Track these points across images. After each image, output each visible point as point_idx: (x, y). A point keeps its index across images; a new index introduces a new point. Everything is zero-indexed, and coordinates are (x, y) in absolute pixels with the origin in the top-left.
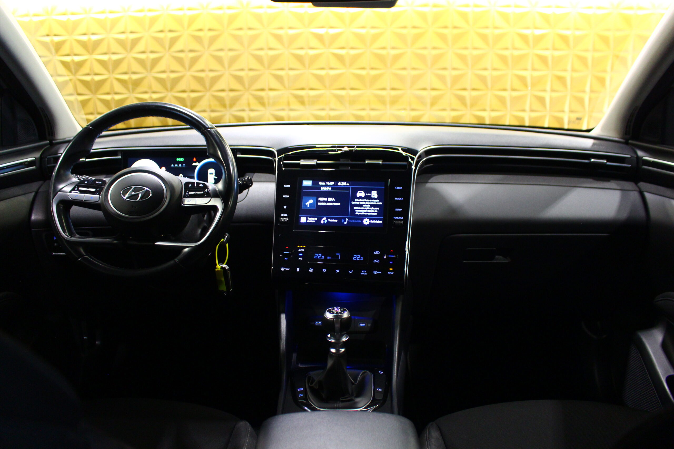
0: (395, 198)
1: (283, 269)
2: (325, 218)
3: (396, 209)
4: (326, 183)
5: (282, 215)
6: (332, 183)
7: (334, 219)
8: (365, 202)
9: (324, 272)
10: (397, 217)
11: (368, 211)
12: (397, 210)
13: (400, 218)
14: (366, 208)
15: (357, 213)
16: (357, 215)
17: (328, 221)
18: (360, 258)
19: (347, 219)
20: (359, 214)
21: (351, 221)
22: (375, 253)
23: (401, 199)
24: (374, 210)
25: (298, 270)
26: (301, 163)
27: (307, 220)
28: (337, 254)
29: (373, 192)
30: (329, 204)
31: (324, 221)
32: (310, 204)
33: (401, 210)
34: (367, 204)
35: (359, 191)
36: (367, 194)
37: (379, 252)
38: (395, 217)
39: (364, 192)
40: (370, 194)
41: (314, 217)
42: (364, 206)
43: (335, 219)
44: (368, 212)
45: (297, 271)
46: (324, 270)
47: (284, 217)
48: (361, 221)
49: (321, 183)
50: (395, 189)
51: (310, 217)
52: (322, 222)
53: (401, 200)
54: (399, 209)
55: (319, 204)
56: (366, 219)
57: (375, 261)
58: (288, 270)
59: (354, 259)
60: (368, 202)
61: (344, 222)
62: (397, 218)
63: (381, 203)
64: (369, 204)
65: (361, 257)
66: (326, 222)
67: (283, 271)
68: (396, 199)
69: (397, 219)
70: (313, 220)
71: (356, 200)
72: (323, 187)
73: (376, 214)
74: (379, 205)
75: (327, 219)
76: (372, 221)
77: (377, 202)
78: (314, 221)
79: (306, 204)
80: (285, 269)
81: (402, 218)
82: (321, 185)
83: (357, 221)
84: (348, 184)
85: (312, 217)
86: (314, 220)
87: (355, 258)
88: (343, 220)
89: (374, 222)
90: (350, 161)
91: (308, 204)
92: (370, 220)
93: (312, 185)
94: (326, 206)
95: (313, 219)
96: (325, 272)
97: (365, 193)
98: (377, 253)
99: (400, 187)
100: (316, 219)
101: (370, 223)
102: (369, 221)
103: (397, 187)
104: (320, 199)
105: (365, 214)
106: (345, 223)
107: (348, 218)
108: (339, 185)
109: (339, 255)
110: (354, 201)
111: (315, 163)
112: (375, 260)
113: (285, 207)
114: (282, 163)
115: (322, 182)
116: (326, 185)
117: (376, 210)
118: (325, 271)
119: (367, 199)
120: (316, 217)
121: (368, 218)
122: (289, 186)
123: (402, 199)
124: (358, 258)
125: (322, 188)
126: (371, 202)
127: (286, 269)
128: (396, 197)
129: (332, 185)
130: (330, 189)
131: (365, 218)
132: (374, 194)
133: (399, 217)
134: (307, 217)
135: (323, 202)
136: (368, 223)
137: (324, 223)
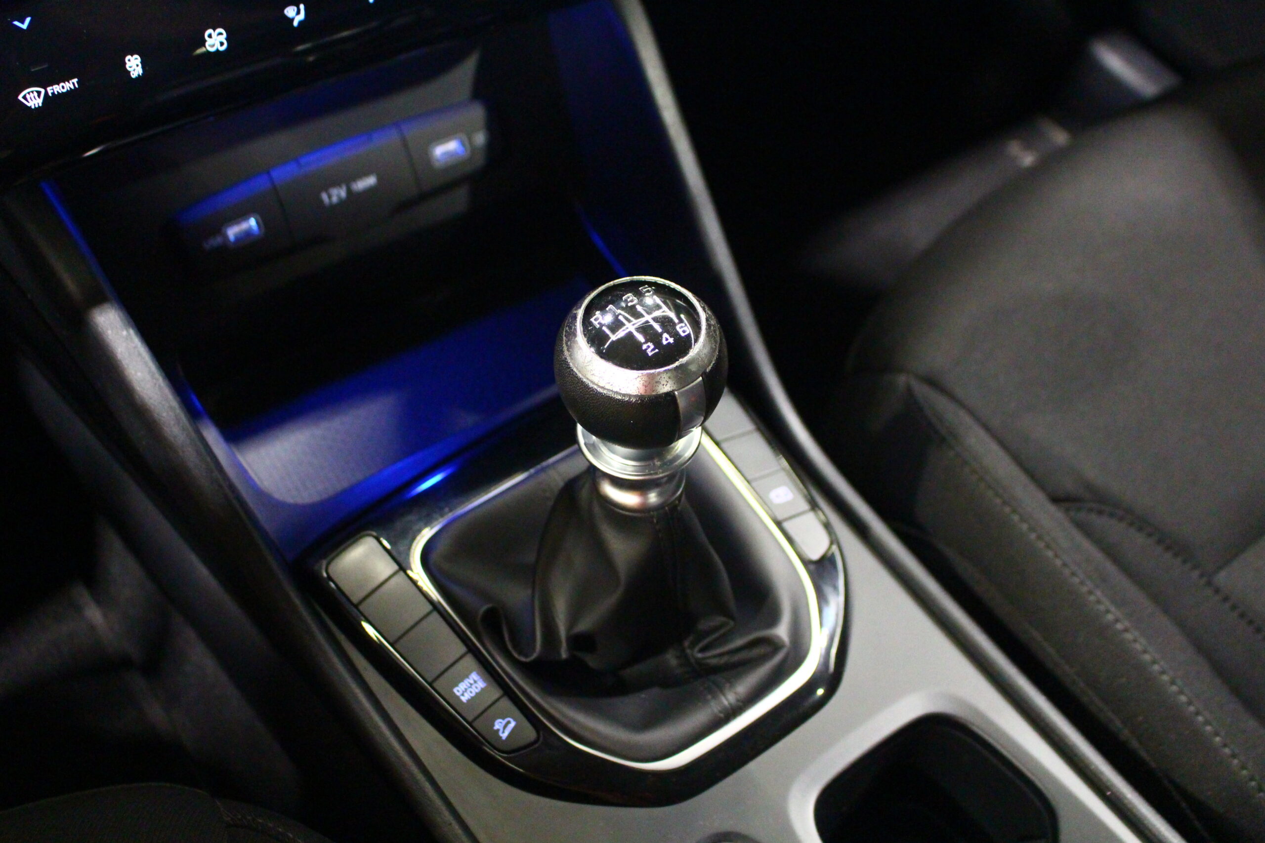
1: (32, 98)
9: (295, 23)
25: (134, 65)
45: (134, 75)
46: (290, 12)
58: (70, 92)
67: (38, 109)
80: (50, 90)
96: (300, 23)
118: (302, 16)
127: (57, 89)
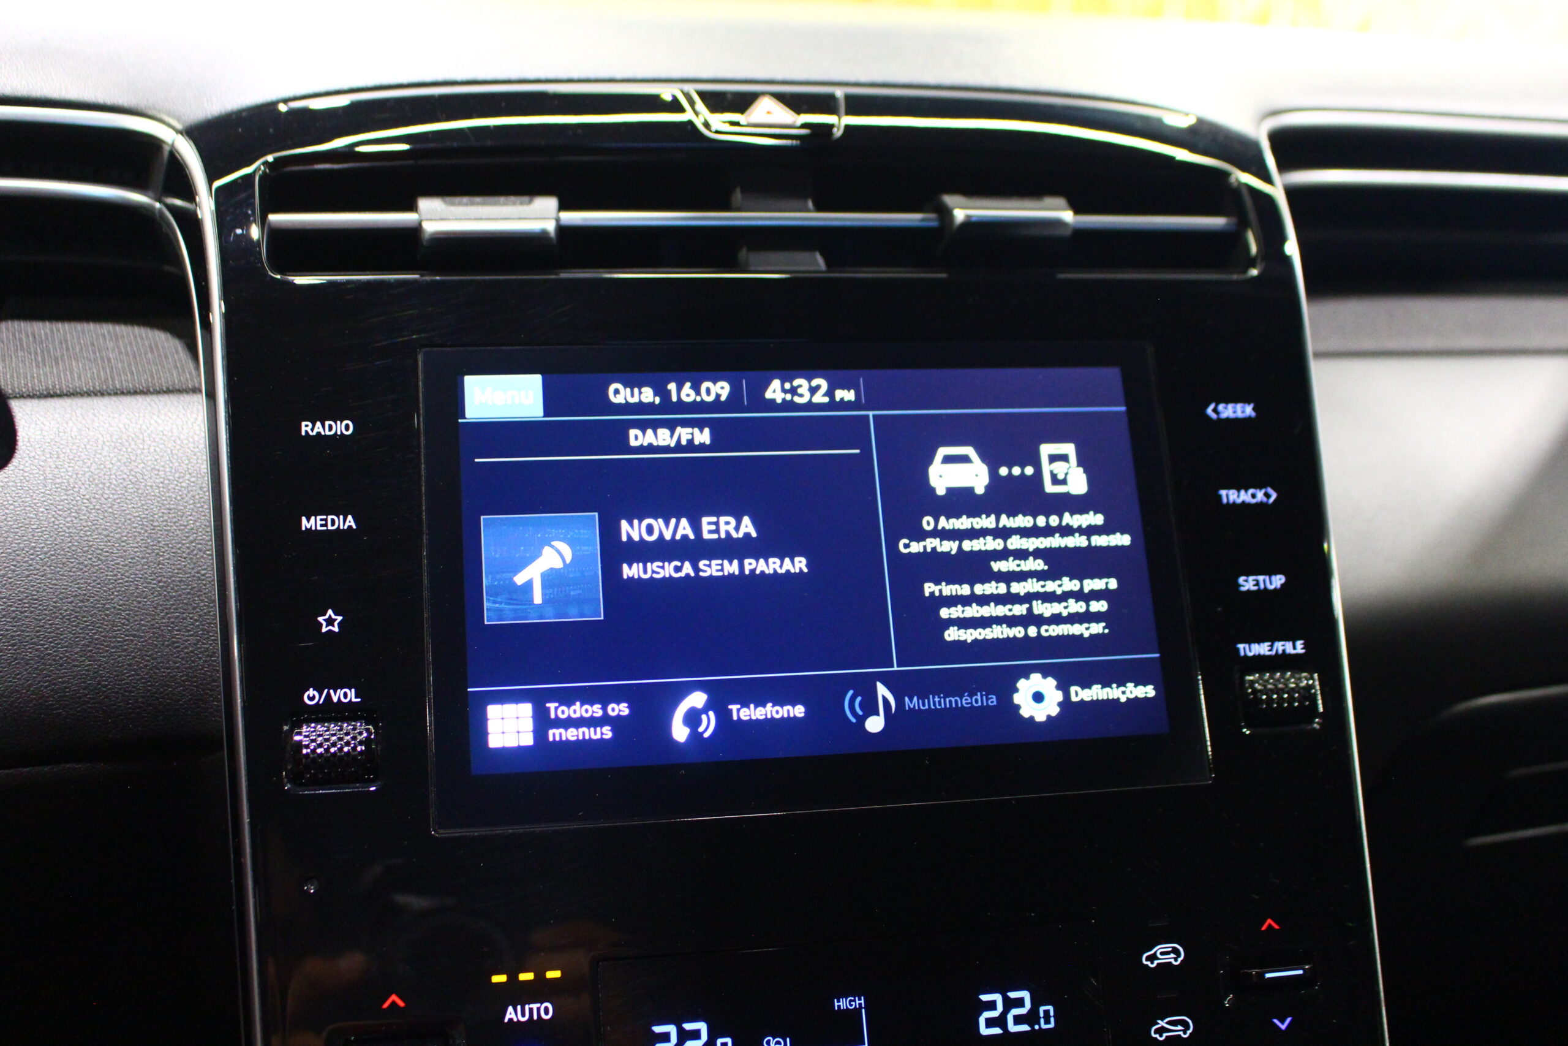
0: (1223, 493)
2: (697, 699)
3: (1241, 580)
4: (664, 394)
5: (312, 696)
6: (721, 389)
7: (780, 702)
8: (1003, 533)
10: (1259, 641)
11: (1042, 609)
12: (1247, 584)
13: (1279, 646)
14: (1018, 588)
15: (952, 634)
16: (961, 649)
17: (724, 717)
18: (1031, 1018)
19: (882, 690)
20: (969, 635)
21: (912, 703)
22: (1152, 958)
23: (1260, 495)
24: (1079, 596)
26: (430, 227)
27: (543, 722)
28: (842, 1004)
29: (1046, 450)
30: (711, 568)
31: (693, 718)
32: (550, 579)
33: (1278, 581)
34: (1021, 554)
35: (943, 451)
36: (1003, 471)
37: (1175, 951)
38: (1249, 641)
39: (984, 458)
40: (1029, 471)
41: (604, 697)
42: (997, 566)
43: (781, 694)
44: (1039, 621)
47: (329, 713)
48: (993, 700)
49: (619, 394)
50: (1208, 418)
51: (566, 698)
52: (680, 732)
53: (1261, 505)
54: (1261, 578)
55: (632, 571)
56: (1036, 677)
57: (1161, 1031)
59: (984, 1031)
60: (1024, 533)
61: (862, 720)
62: (1261, 649)
63: (1122, 540)
64: (1038, 553)
65: (1035, 1004)
66: (708, 725)
68: (1231, 496)
69: (1260, 664)
70: (592, 722)
71: (928, 523)
72: (643, 426)
73: (1097, 628)
74: (1108, 548)
75: (718, 703)
76: (1080, 694)
77: (1090, 531)
78: (607, 732)
79: (520, 579)
81: (1299, 648)
82: (627, 408)
83: (965, 701)
84: (846, 395)
85: (588, 697)
86: (605, 720)
87: (990, 1023)
88: (850, 703)
89: (1096, 693)
90: (810, 204)
91: (531, 574)
92: (1063, 687)
93: (549, 407)
94: (696, 583)
95: (596, 710)
97: (992, 461)
98: (1164, 959)
99: (1239, 406)
100: (622, 709)
101: (1066, 704)
102: (1059, 696)
103: (1221, 407)
104: (631, 530)
105: (1018, 632)
106: (875, 724)
107: (889, 681)
108: (772, 405)
109: (857, 1011)
110: (921, 535)
111: (550, 227)
112: (1162, 1023)
113: (330, 622)
114: (255, 232)
115: (630, 384)
116: (667, 405)
117: (1096, 595)
119: (1012, 514)
120: (617, 695)
121: (1046, 671)
122: (343, 427)
123: (1267, 495)
124: (1018, 1020)
125: (637, 439)
126: (1048, 531)
128: (1228, 487)
129: (717, 405)
130: (703, 437)
131: (1025, 673)
132: (1059, 468)
133: (1272, 640)
134: (539, 701)
135: (663, 550)
136: (1055, 711)
137: (695, 736)
